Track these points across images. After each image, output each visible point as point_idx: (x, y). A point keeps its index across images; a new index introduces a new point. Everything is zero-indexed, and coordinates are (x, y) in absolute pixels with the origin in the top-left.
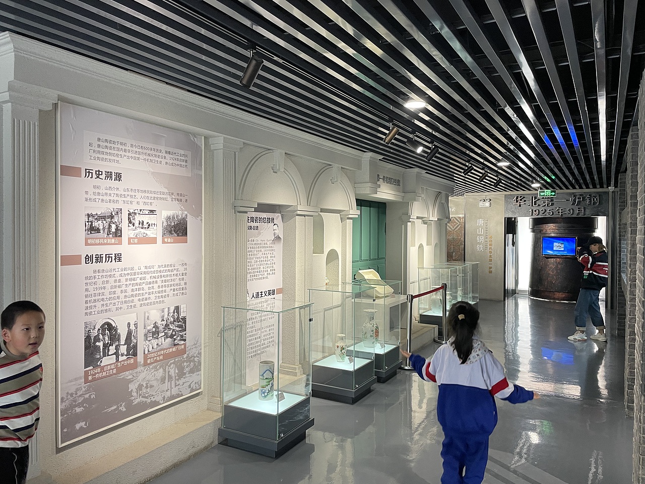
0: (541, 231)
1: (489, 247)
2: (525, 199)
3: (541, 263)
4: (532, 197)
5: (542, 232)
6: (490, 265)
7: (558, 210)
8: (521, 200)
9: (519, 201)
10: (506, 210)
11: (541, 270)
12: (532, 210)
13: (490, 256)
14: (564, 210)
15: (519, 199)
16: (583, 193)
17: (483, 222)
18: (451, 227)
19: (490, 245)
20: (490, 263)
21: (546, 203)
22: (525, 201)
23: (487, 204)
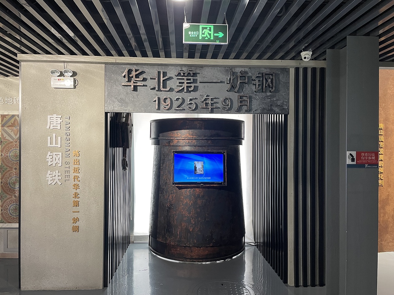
0: (170, 141)
1: (72, 175)
2: (144, 76)
3: (170, 197)
4: (159, 73)
5: (172, 144)
6: (76, 215)
7: (206, 100)
8: (137, 76)
9: (133, 80)
10: (109, 96)
11: (170, 208)
12: (159, 99)
13: (76, 195)
14: (215, 100)
15: (134, 74)
16: (247, 69)
17: (59, 121)
18: (12, 134)
19: (76, 170)
20: (76, 209)
21: (185, 85)
22: (145, 80)
23: (68, 82)
